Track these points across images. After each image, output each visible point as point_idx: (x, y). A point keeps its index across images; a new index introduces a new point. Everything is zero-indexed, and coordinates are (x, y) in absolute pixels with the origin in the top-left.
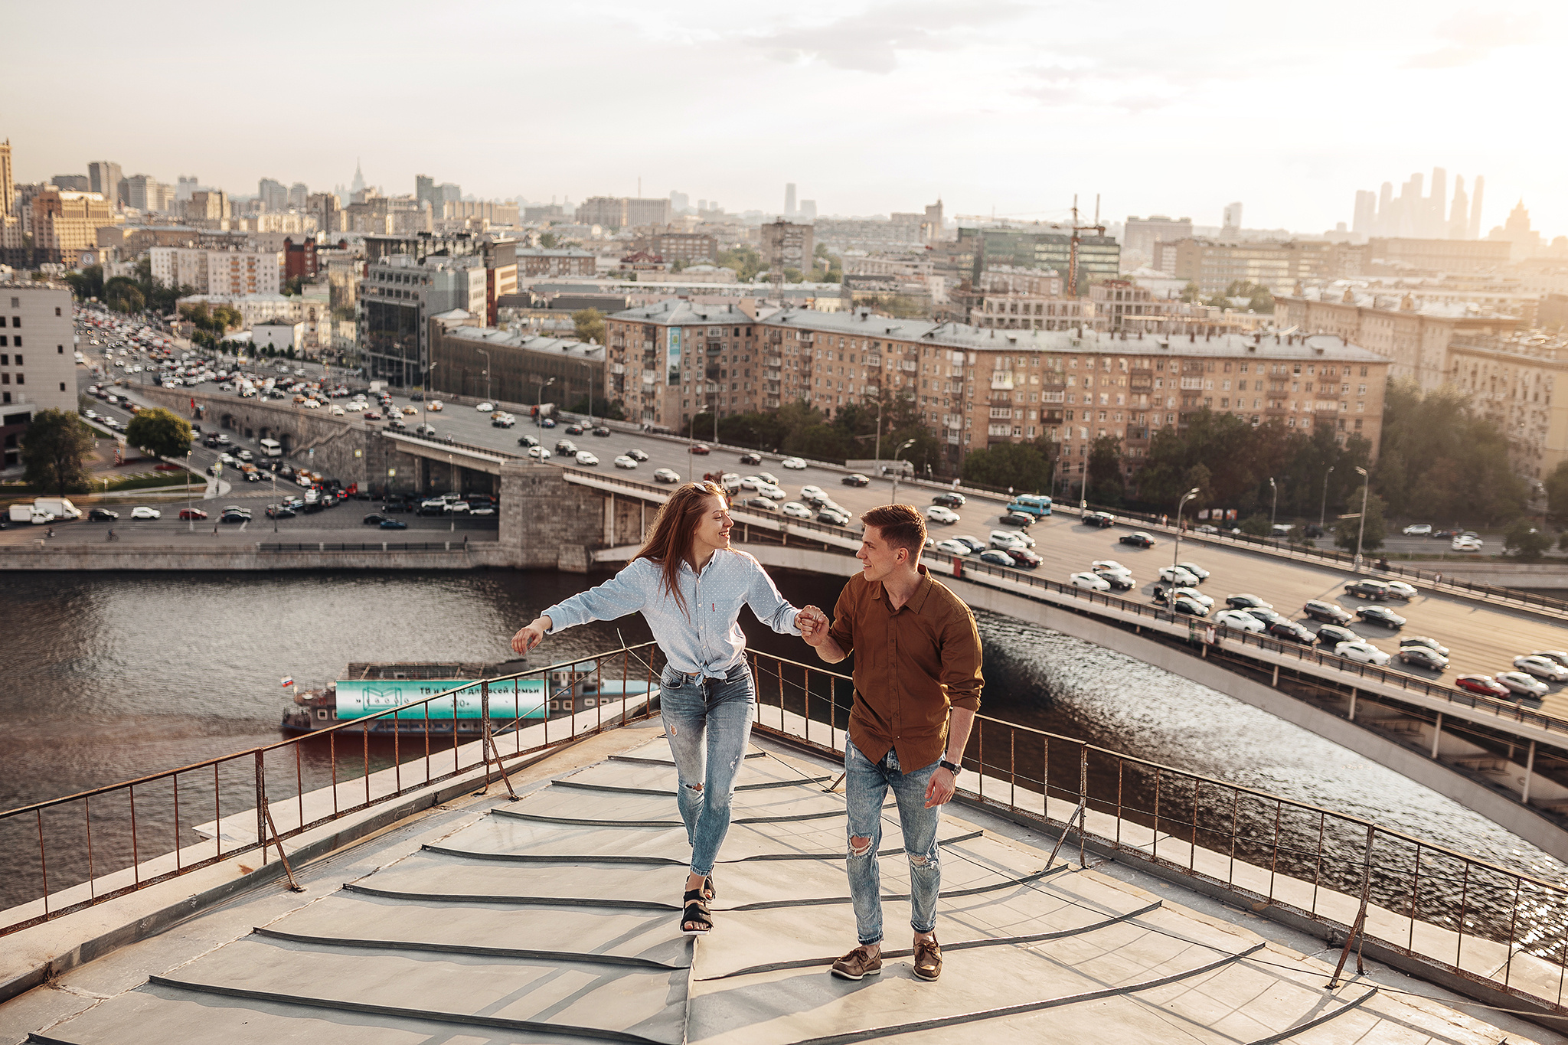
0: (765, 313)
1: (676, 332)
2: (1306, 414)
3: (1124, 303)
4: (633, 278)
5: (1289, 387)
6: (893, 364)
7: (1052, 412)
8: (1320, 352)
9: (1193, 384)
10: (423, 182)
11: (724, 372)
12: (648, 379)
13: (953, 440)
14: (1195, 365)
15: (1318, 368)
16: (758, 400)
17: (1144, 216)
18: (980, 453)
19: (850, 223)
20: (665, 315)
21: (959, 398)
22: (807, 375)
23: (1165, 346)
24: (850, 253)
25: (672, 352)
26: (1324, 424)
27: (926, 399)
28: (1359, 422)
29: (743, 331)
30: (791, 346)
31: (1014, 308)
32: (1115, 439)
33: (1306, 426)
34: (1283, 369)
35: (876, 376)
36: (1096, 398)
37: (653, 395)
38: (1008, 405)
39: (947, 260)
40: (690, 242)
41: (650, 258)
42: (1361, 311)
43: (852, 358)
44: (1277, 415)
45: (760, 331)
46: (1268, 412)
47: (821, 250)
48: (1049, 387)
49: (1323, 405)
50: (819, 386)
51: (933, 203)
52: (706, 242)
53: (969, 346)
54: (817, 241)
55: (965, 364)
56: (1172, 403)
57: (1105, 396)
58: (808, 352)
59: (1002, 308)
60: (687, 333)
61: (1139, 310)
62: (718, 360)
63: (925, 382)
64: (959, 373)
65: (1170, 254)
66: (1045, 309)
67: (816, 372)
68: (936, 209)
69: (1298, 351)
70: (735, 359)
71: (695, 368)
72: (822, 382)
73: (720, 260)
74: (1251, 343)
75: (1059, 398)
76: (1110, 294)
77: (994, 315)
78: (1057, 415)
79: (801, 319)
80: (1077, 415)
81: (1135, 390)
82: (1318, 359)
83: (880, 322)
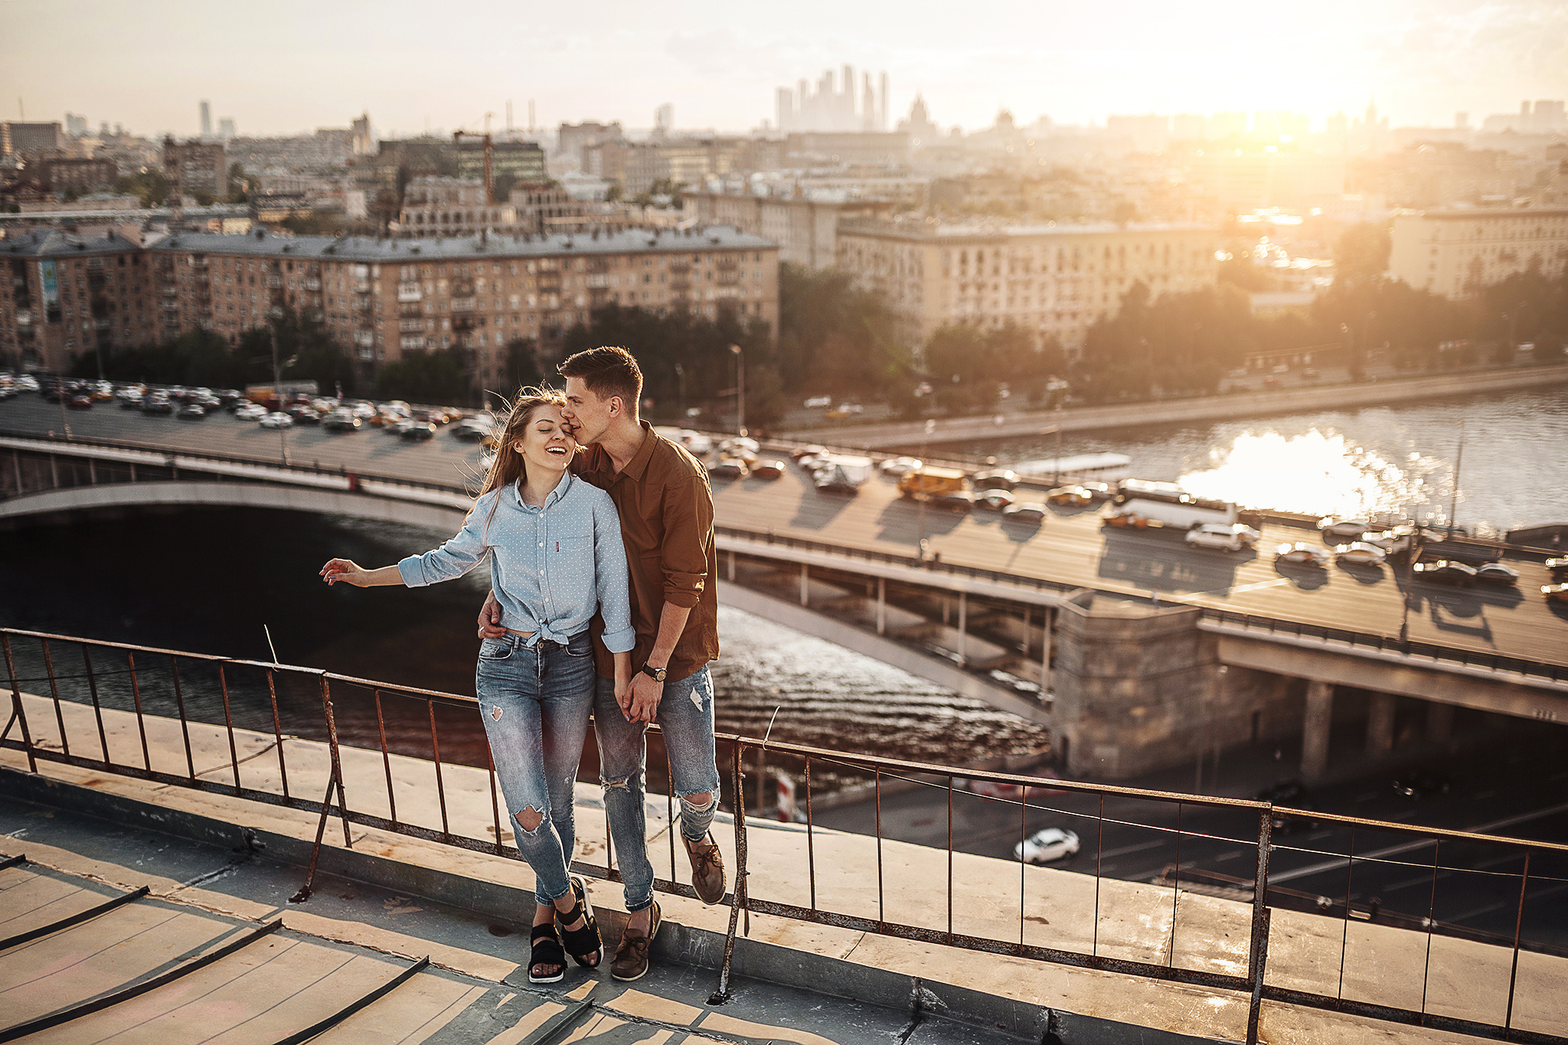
0: (151, 239)
1: (50, 265)
2: (710, 302)
3: (545, 207)
4: (16, 210)
5: (691, 277)
6: (295, 282)
7: (464, 320)
8: (716, 241)
9: (600, 281)
11: (113, 306)
12: (24, 319)
13: (367, 356)
14: (600, 262)
15: (718, 257)
16: (156, 333)
18: (394, 367)
19: (270, 141)
20: (34, 247)
21: (367, 312)
22: (206, 301)
23: (569, 246)
24: (268, 172)
25: (48, 288)
26: (727, 309)
27: (334, 316)
28: (758, 305)
29: (129, 259)
30: (185, 270)
31: (433, 218)
32: (529, 341)
33: (710, 313)
34: (686, 260)
35: (279, 297)
36: (507, 302)
37: (31, 336)
38: (418, 315)
39: (368, 174)
40: (84, 168)
41: (35, 188)
42: (760, 202)
43: (252, 280)
45: (149, 258)
46: (675, 303)
47: (236, 171)
48: (457, 294)
49: (724, 292)
50: (221, 313)
51: (358, 115)
52: (104, 167)
53: (372, 258)
54: (230, 161)
55: (370, 278)
56: (581, 301)
57: (515, 299)
58: (203, 277)
59: (420, 219)
60: (63, 265)
61: (560, 213)
62: (105, 293)
63: (331, 301)
64: (364, 287)
65: (596, 157)
66: (464, 218)
67: (215, 298)
68: (362, 124)
69: (697, 241)
70: (123, 290)
71: (78, 303)
72: (223, 309)
73: (123, 187)
74: (650, 236)
75: (470, 304)
76: (530, 200)
77: (413, 227)
78: (470, 322)
79: (194, 242)
80: (490, 321)
81: (543, 291)
82: (715, 248)
83: (277, 241)
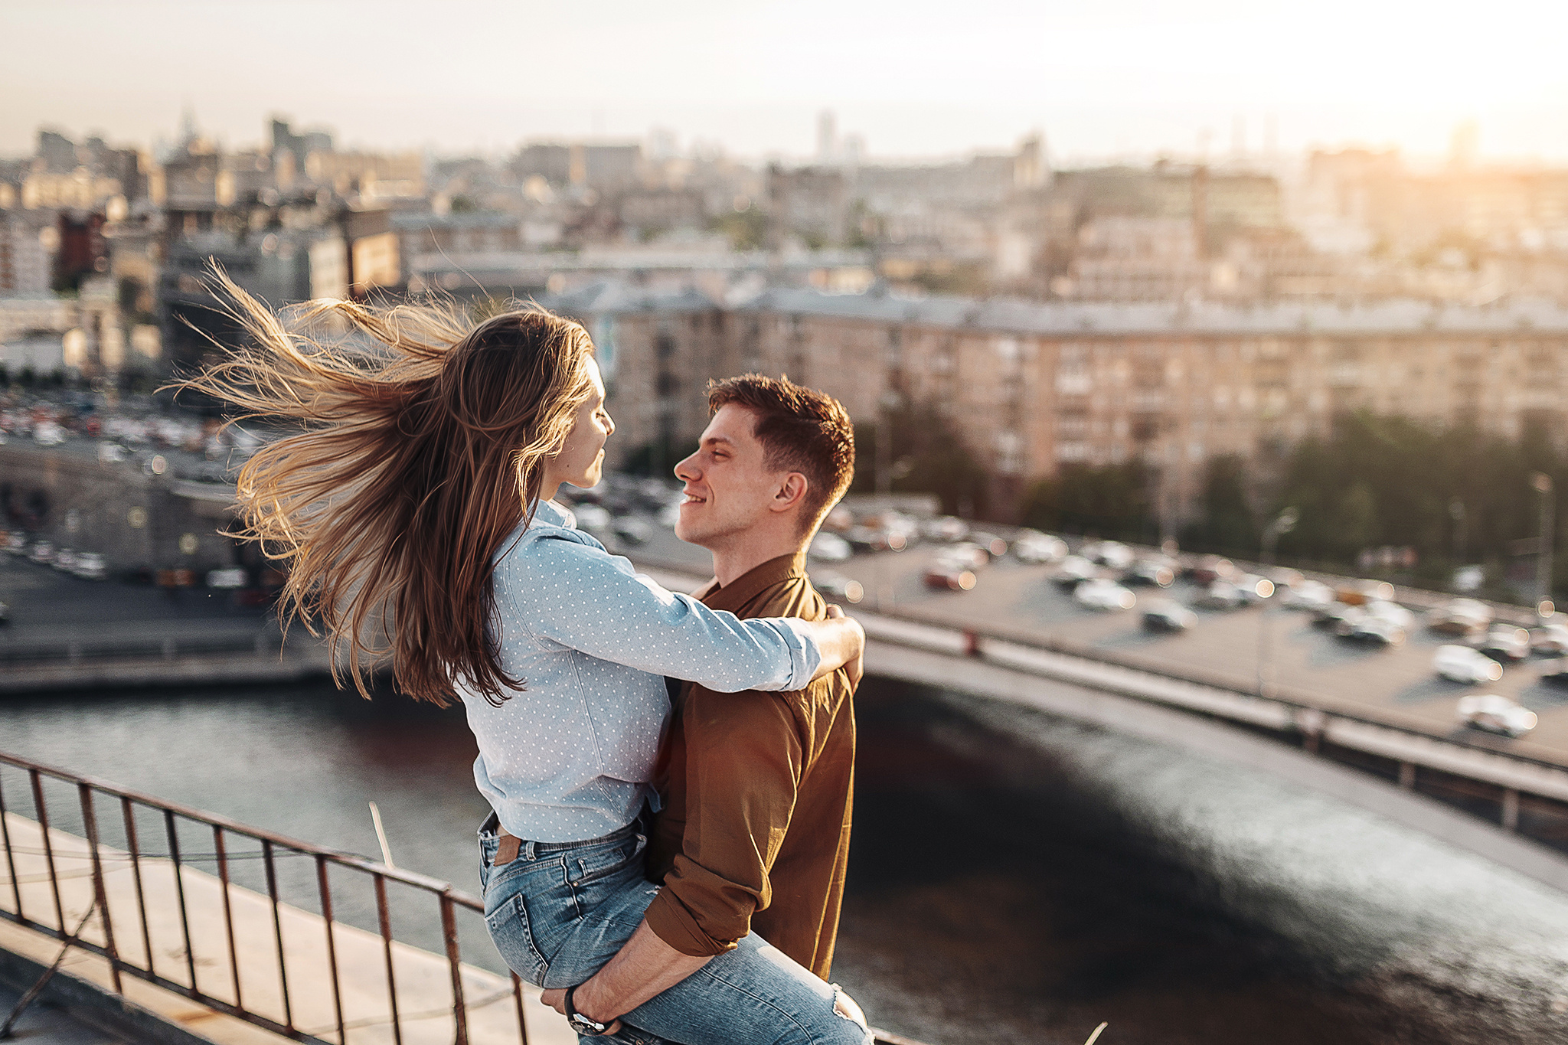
0: (738, 296)
2: (1510, 412)
5: (1484, 374)
7: (1147, 423)
8: (1525, 322)
9: (1347, 373)
10: (280, 129)
11: (681, 383)
13: (1008, 467)
14: (1349, 348)
15: (1525, 345)
20: (591, 302)
21: (1014, 406)
23: (1304, 322)
26: (1537, 424)
27: (965, 408)
29: (707, 322)
30: (776, 339)
33: (1510, 429)
34: (1477, 348)
35: (897, 379)
36: (1210, 399)
38: (1083, 413)
43: (862, 355)
44: (1468, 416)
45: (732, 322)
46: (1457, 410)
48: (1140, 384)
49: (1535, 398)
53: (1025, 329)
55: (1022, 359)
56: (1319, 402)
57: (1221, 395)
58: (799, 348)
60: (626, 325)
62: (672, 366)
63: (965, 387)
64: (1011, 370)
69: (1498, 321)
71: (637, 380)
73: (711, 224)
74: (1427, 311)
75: (1156, 401)
78: (1156, 426)
79: (790, 300)
80: (1185, 425)
81: (1263, 385)
82: (1524, 333)
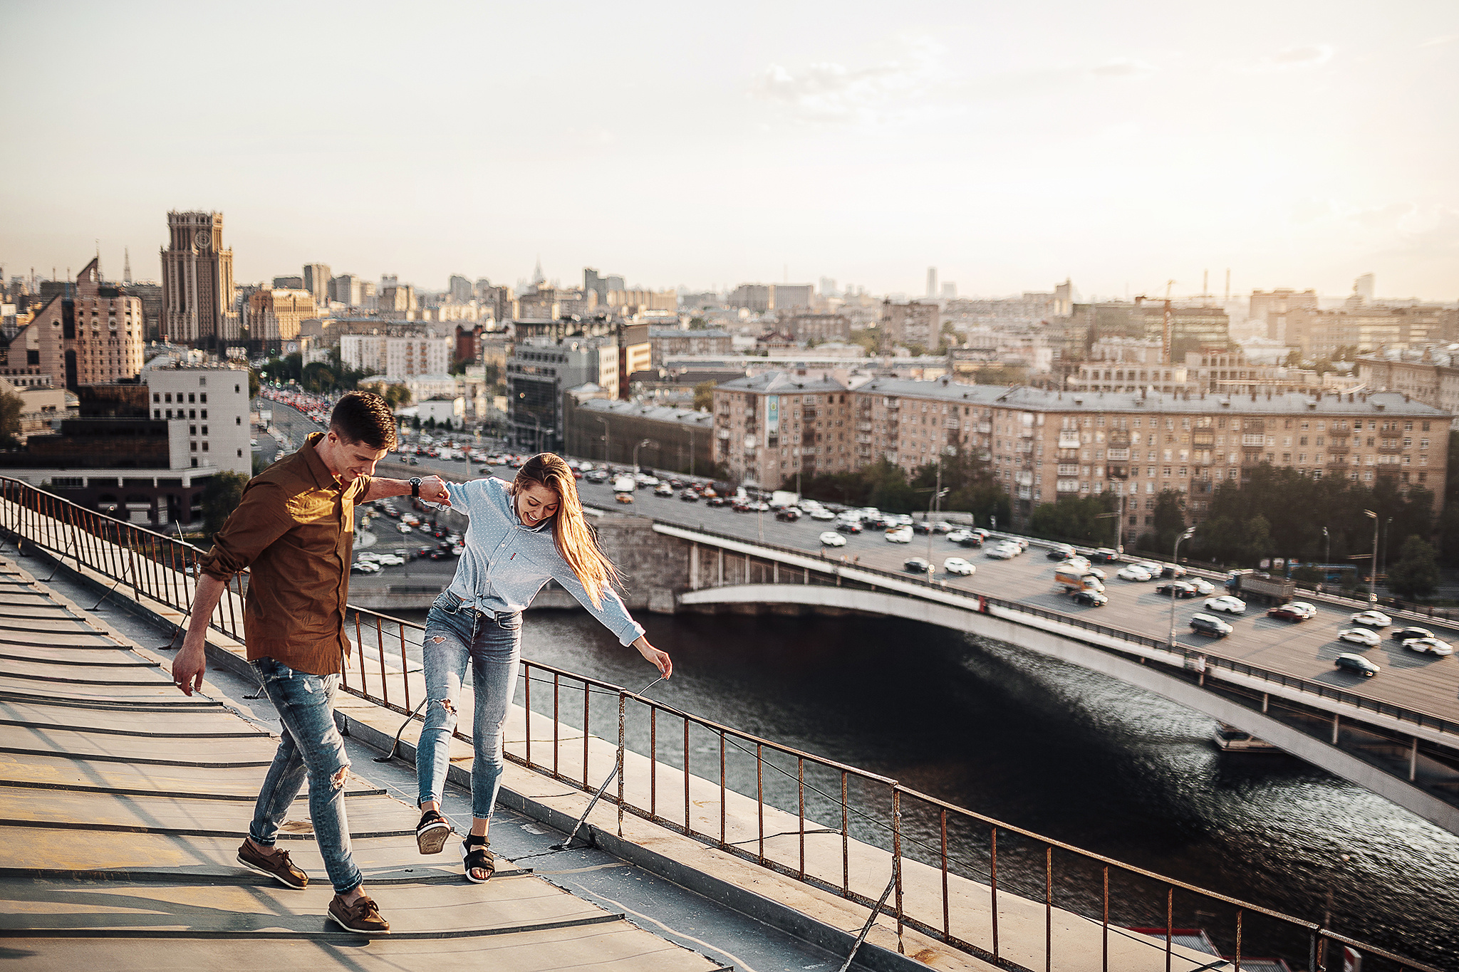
0: (857, 383)
1: (774, 399)
2: (1368, 468)
3: (1218, 369)
4: (765, 354)
5: (1350, 442)
6: (969, 426)
7: (1117, 469)
8: (1381, 408)
9: (1254, 440)
10: (590, 275)
11: (819, 436)
12: (750, 442)
13: (1025, 495)
14: (1256, 423)
15: (1379, 424)
16: (852, 462)
17: (1268, 288)
18: (1047, 507)
19: (981, 302)
20: (764, 385)
21: (1029, 456)
22: (894, 437)
23: (1226, 405)
24: (975, 329)
25: (771, 418)
26: (1386, 477)
27: (1000, 457)
28: (1422, 475)
29: (837, 398)
30: (879, 411)
31: (1108, 375)
32: (1178, 493)
33: (1368, 479)
34: (1344, 425)
35: (954, 437)
36: (1160, 455)
37: (753, 457)
38: (1075, 461)
39: (1060, 334)
40: (824, 322)
41: (784, 337)
42: (1439, 371)
43: (934, 421)
44: (1338, 469)
45: (852, 398)
46: (1329, 466)
47: (948, 328)
48: (1113, 445)
49: (1386, 459)
50: (905, 448)
51: (1062, 282)
52: (840, 322)
53: (1038, 408)
54: (943, 320)
55: (1034, 425)
56: (1233, 458)
57: (1168, 452)
58: (894, 416)
59: (1096, 375)
60: (785, 400)
61: (1233, 375)
62: (814, 425)
63: (999, 443)
64: (1028, 433)
65: (1282, 323)
66: (1137, 376)
67: (902, 435)
68: (1065, 288)
69: (1359, 407)
70: (829, 424)
71: (792, 432)
72: (907, 444)
73: (853, 338)
74: (1311, 400)
75: (1125, 455)
76: (1204, 361)
77: (1089, 382)
78: (1123, 471)
79: (890, 386)
80: (1142, 471)
81: (1197, 447)
82: (1378, 415)
83: (959, 388)
